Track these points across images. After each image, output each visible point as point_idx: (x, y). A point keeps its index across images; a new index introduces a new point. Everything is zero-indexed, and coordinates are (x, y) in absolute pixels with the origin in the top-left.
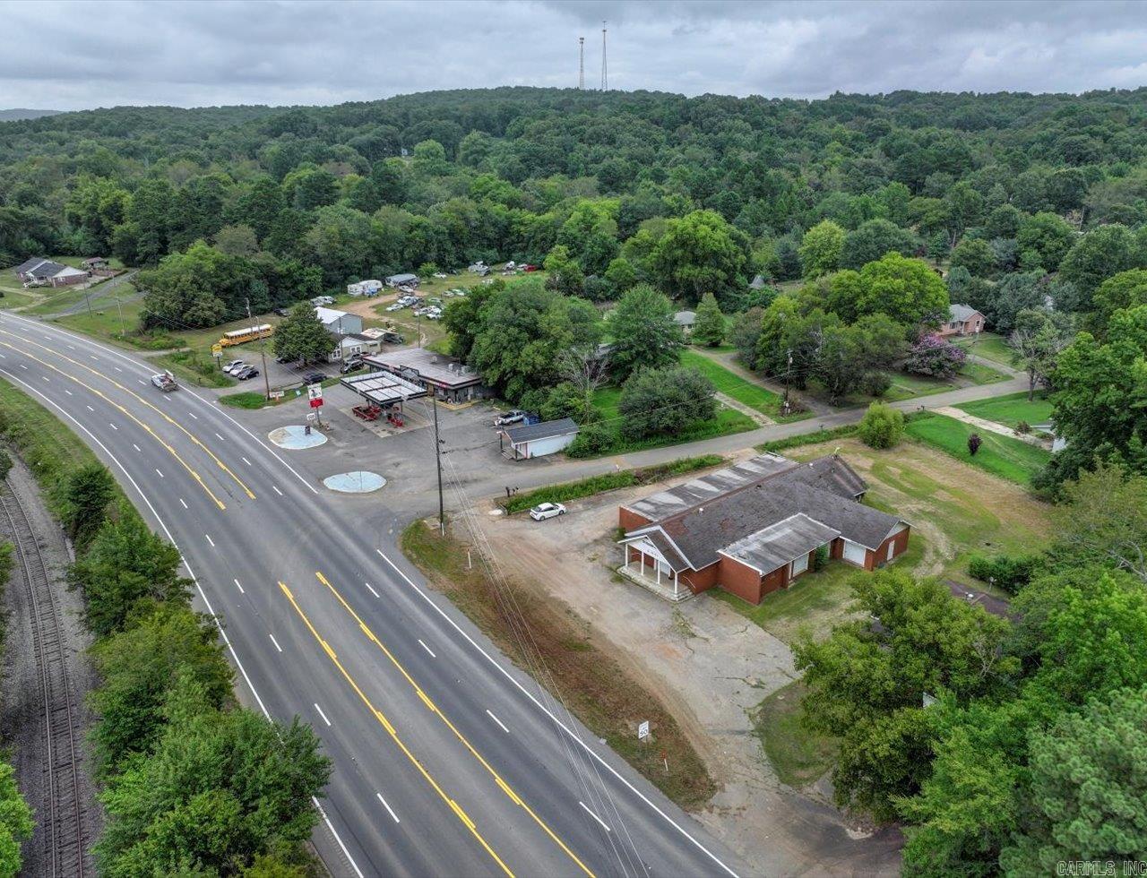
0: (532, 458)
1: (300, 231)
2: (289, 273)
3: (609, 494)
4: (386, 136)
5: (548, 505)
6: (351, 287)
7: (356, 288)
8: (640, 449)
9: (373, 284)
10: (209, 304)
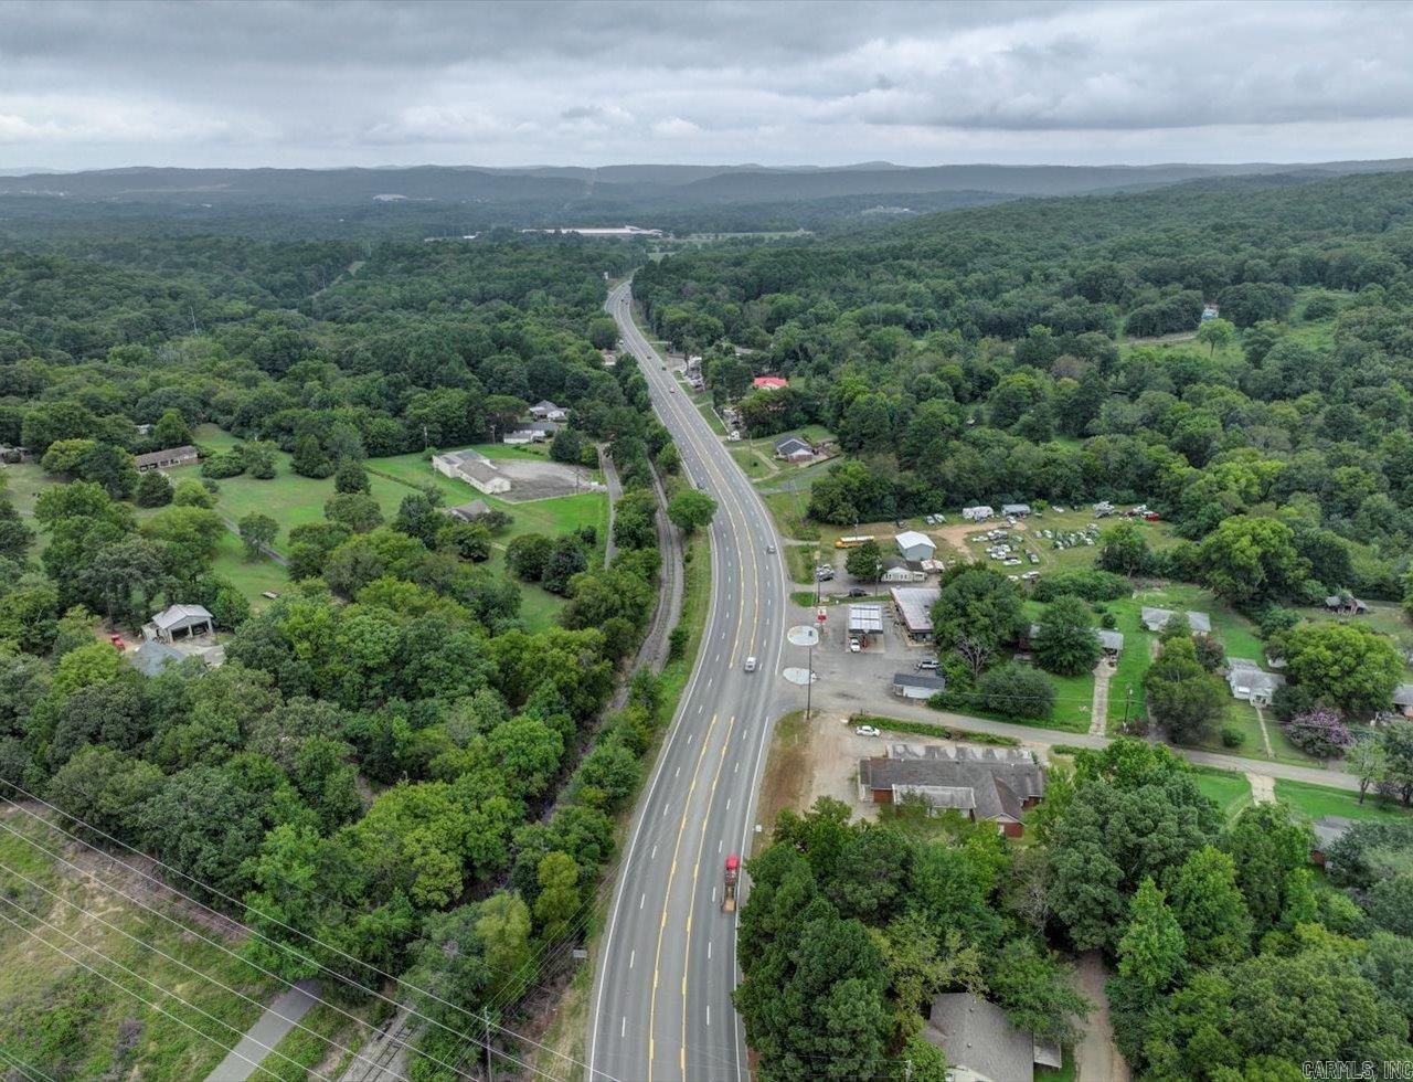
0: (907, 697)
1: (941, 459)
2: (919, 493)
3: (916, 736)
4: (1184, 303)
5: (869, 728)
6: (966, 510)
7: (968, 512)
8: (977, 716)
9: (985, 510)
10: (846, 510)
